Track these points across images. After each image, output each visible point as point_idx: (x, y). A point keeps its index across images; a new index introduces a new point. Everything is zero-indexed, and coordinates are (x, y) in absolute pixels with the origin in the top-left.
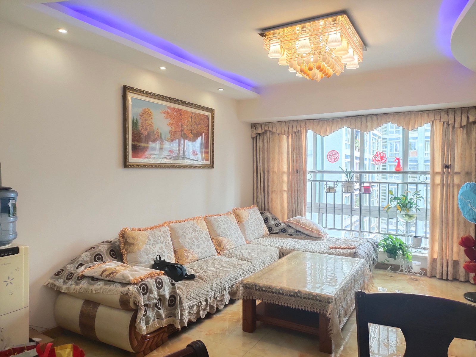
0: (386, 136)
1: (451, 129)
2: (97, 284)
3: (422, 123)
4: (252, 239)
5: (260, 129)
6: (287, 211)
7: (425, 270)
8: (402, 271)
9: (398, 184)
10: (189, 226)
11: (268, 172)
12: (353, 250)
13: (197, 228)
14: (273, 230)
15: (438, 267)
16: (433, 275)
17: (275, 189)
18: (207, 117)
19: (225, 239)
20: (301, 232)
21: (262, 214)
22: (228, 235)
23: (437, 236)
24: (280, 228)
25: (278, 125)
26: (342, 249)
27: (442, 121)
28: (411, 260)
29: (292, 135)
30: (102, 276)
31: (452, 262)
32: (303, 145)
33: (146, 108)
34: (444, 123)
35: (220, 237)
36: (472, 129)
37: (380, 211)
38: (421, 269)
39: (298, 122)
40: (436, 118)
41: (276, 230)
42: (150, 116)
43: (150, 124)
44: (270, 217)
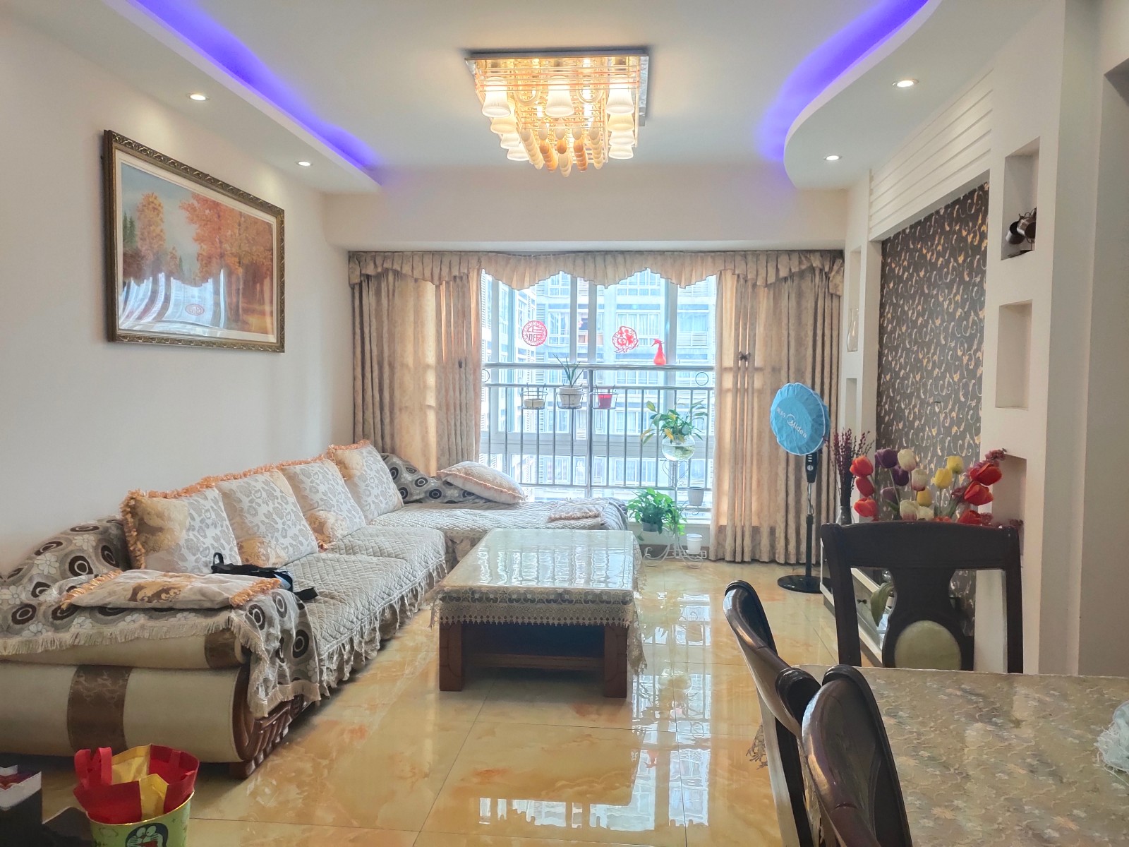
0: (544, 300)
1: (750, 290)
2: (124, 620)
3: (704, 272)
4: (376, 514)
5: (371, 266)
6: (437, 453)
7: (707, 549)
8: (670, 554)
9: (659, 389)
10: (259, 486)
11: (391, 366)
12: (597, 519)
13: (275, 491)
14: (411, 494)
15: (729, 540)
16: (719, 557)
17: (407, 405)
18: (269, 225)
19: (329, 515)
20: (473, 494)
21: (384, 458)
22: (334, 507)
23: (726, 486)
24: (426, 489)
25: (417, 258)
26: (573, 519)
27: (737, 272)
28: (682, 533)
29: (447, 283)
30: (135, 600)
31: (751, 529)
32: (473, 305)
33: (150, 194)
34: (738, 276)
35: (319, 511)
36: (783, 291)
37: (627, 445)
38: (702, 548)
39: (463, 255)
40: (727, 267)
41: (417, 493)
42: (158, 215)
43: (159, 235)
44: (402, 466)
